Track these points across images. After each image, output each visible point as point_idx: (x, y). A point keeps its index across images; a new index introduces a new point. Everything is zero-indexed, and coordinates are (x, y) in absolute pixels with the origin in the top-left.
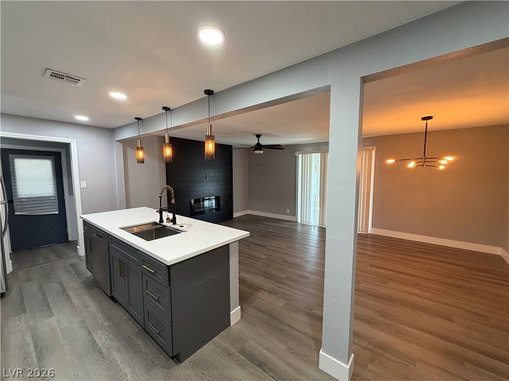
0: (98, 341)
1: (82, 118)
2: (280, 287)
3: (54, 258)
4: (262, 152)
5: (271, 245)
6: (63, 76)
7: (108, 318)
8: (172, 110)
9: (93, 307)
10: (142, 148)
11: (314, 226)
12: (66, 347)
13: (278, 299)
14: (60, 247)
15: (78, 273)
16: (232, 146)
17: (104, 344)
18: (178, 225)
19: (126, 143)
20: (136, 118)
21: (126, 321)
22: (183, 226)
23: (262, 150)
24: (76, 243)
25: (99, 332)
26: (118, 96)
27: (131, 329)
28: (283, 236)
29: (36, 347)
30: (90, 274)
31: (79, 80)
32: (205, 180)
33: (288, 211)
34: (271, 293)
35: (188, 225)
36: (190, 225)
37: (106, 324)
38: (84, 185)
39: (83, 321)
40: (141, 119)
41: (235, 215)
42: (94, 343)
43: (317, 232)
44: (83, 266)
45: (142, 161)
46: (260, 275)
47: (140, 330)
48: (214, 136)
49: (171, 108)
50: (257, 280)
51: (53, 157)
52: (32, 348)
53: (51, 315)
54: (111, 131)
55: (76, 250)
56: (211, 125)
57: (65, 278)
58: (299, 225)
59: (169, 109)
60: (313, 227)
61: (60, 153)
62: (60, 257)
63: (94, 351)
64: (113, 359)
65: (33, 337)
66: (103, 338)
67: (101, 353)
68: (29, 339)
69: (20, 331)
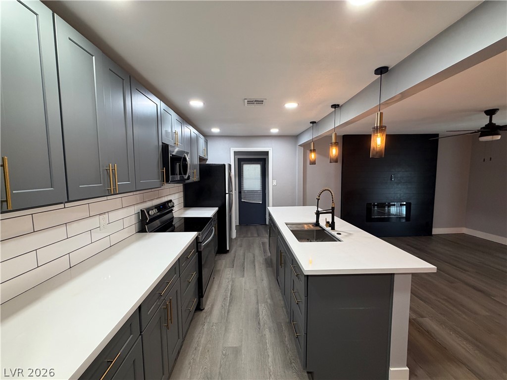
0: (260, 313)
1: (274, 131)
3: (256, 235)
4: (498, 137)
6: (253, 101)
7: (272, 297)
8: (342, 106)
9: (265, 283)
10: (314, 150)
12: (243, 304)
14: (261, 228)
15: (265, 252)
16: (437, 135)
17: (263, 318)
18: (337, 231)
19: (306, 146)
20: (311, 123)
21: (282, 307)
22: (340, 234)
23: (498, 134)
25: (263, 305)
26: (291, 105)
27: (283, 317)
29: (231, 294)
30: (270, 255)
31: (263, 101)
32: (389, 182)
35: (346, 234)
36: (350, 234)
37: (269, 301)
38: (275, 183)
39: (257, 290)
40: (315, 122)
41: (436, 231)
42: (258, 312)
44: (268, 247)
48: (385, 127)
49: (341, 104)
51: (261, 162)
52: (229, 295)
53: (243, 276)
54: (295, 137)
56: (381, 113)
57: (257, 252)
59: (338, 105)
62: (259, 235)
63: (256, 319)
64: (265, 335)
65: (232, 287)
66: (264, 312)
67: (259, 324)
68: (230, 287)
69: (228, 279)
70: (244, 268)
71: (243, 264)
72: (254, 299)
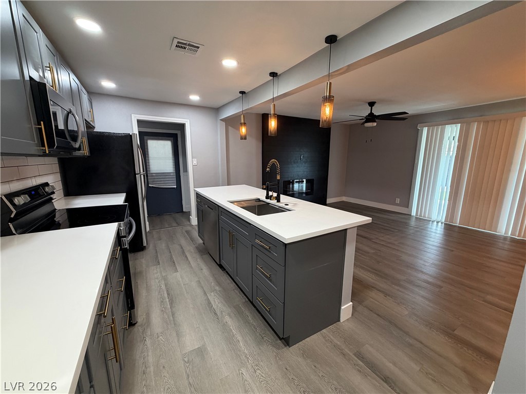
0: (213, 303)
1: (195, 98)
2: (398, 290)
3: (175, 224)
4: (375, 124)
5: (377, 238)
6: (185, 44)
7: (219, 284)
9: (206, 271)
10: (245, 123)
11: (438, 222)
12: (189, 300)
13: (398, 304)
14: (178, 216)
15: (192, 240)
17: (218, 306)
18: (282, 203)
20: (240, 92)
21: (234, 290)
22: (288, 205)
23: (375, 122)
24: (188, 214)
25: (212, 294)
26: (229, 63)
27: (238, 298)
28: (392, 230)
29: (168, 294)
30: (201, 241)
31: (198, 47)
32: (299, 160)
33: (398, 201)
34: (386, 294)
35: (292, 204)
36: (295, 204)
37: (217, 288)
38: (195, 162)
39: (199, 281)
40: (245, 92)
42: (209, 303)
43: (443, 230)
44: (195, 234)
45: (244, 138)
46: (369, 271)
47: (246, 301)
48: (333, 97)
49: (279, 73)
50: (365, 276)
51: (172, 138)
52: (166, 295)
53: (176, 271)
54: (216, 110)
55: (189, 220)
56: (330, 83)
57: (183, 242)
58: (414, 219)
59: (277, 74)
60: (435, 223)
61: (177, 134)
62: (179, 224)
63: (210, 310)
64: (227, 322)
65: (166, 286)
66: (216, 301)
67: (216, 314)
68: (163, 287)
69: (157, 278)
70: (174, 262)
71: (171, 257)
72: (199, 291)
